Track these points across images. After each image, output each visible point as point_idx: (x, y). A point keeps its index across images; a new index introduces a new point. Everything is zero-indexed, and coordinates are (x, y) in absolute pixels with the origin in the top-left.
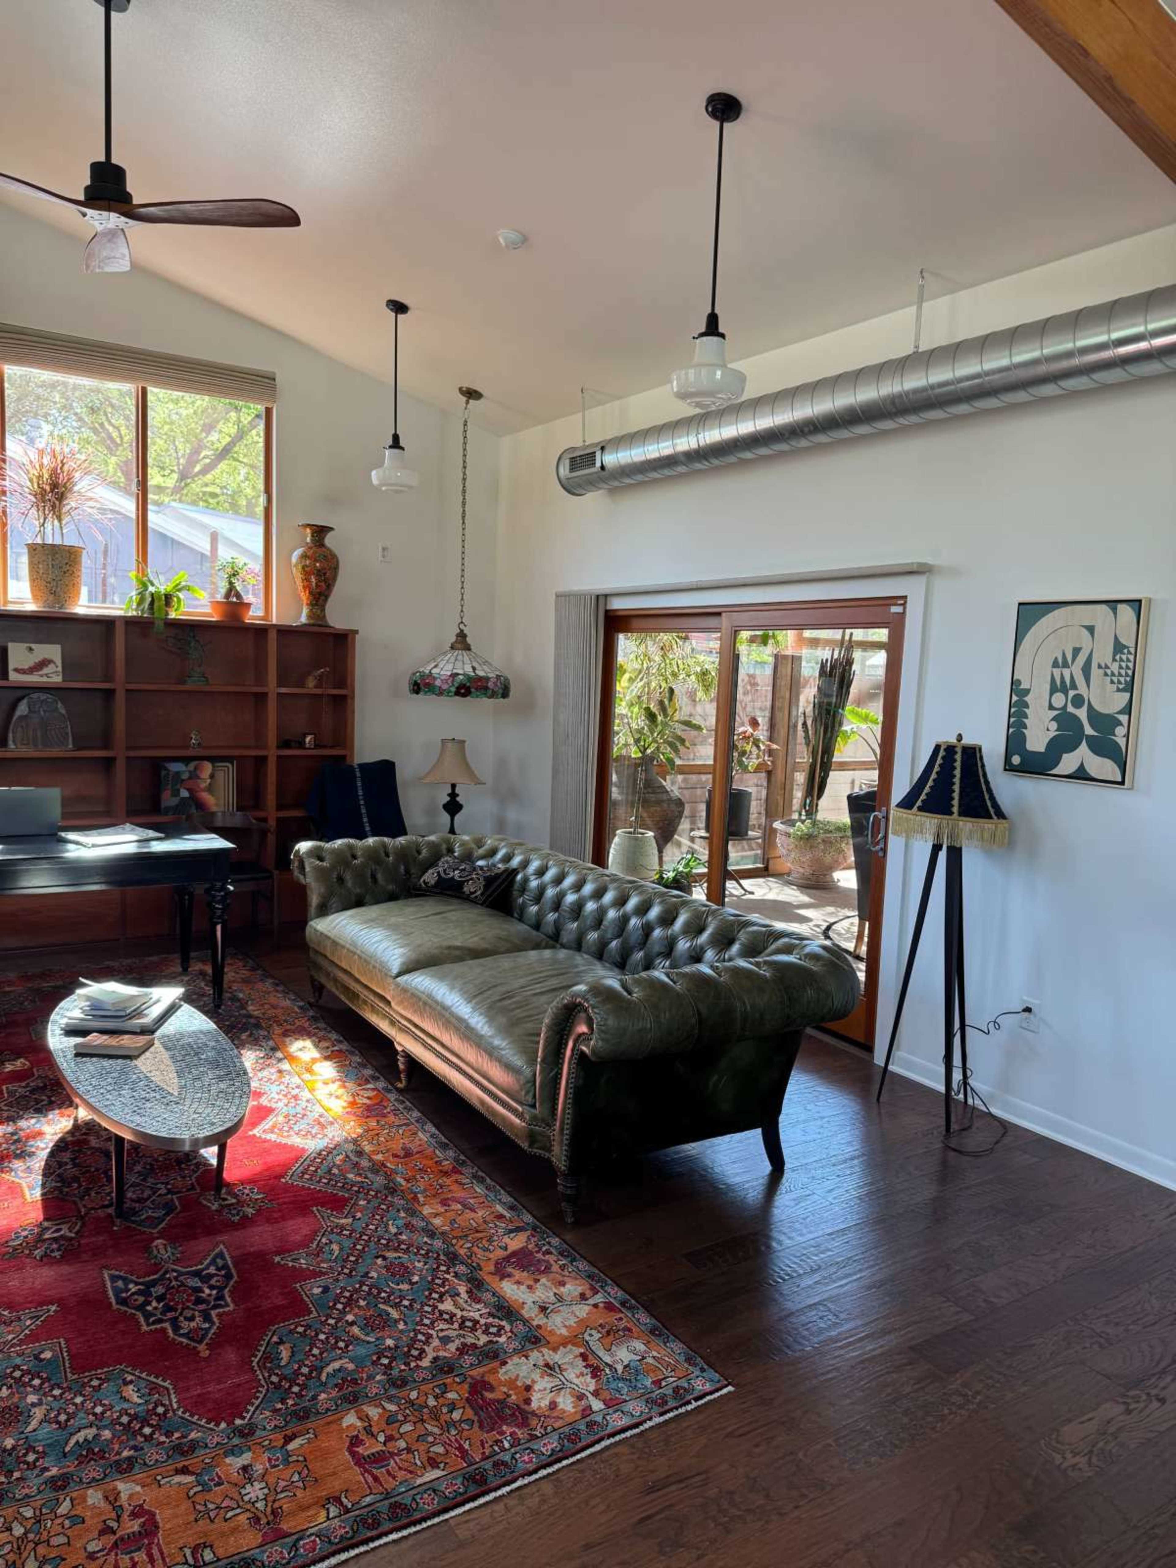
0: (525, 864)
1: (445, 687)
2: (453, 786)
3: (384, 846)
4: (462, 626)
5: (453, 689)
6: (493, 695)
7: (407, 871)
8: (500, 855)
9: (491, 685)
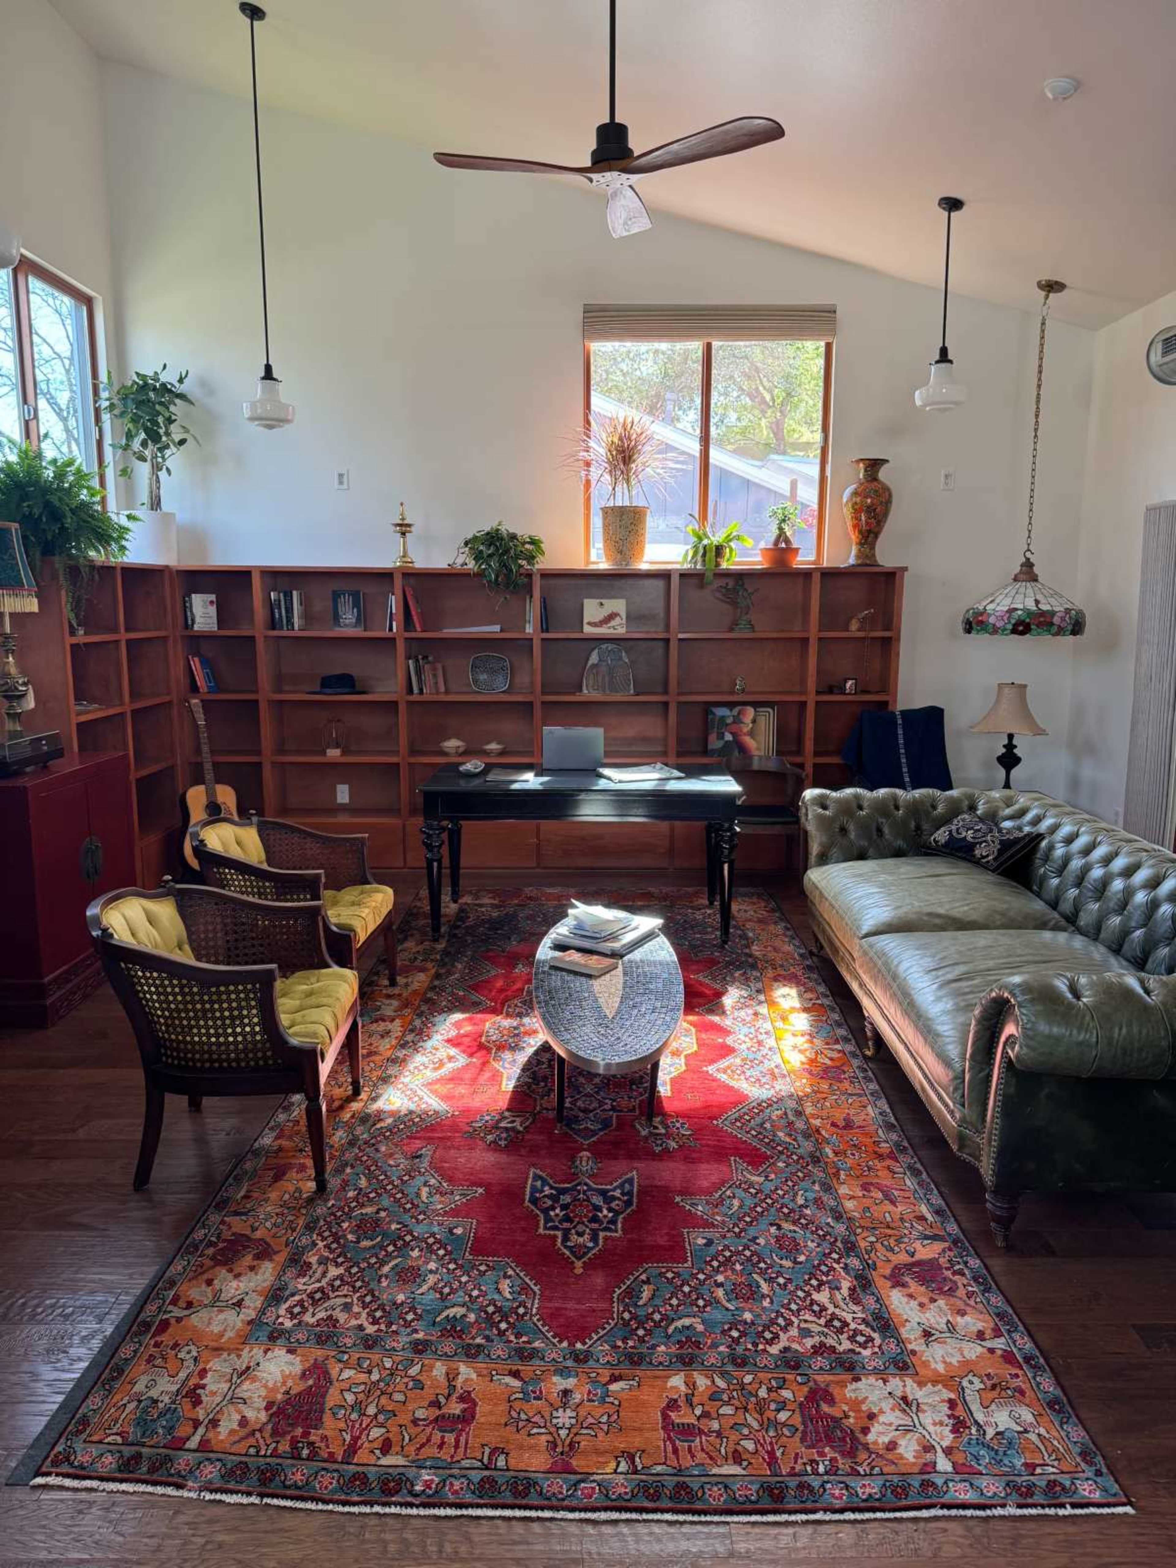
0: (1054, 829)
1: (1000, 624)
2: (1011, 737)
3: (895, 798)
4: (1028, 554)
5: (1010, 627)
6: (1060, 631)
7: (918, 828)
8: (1029, 816)
9: (1056, 620)
